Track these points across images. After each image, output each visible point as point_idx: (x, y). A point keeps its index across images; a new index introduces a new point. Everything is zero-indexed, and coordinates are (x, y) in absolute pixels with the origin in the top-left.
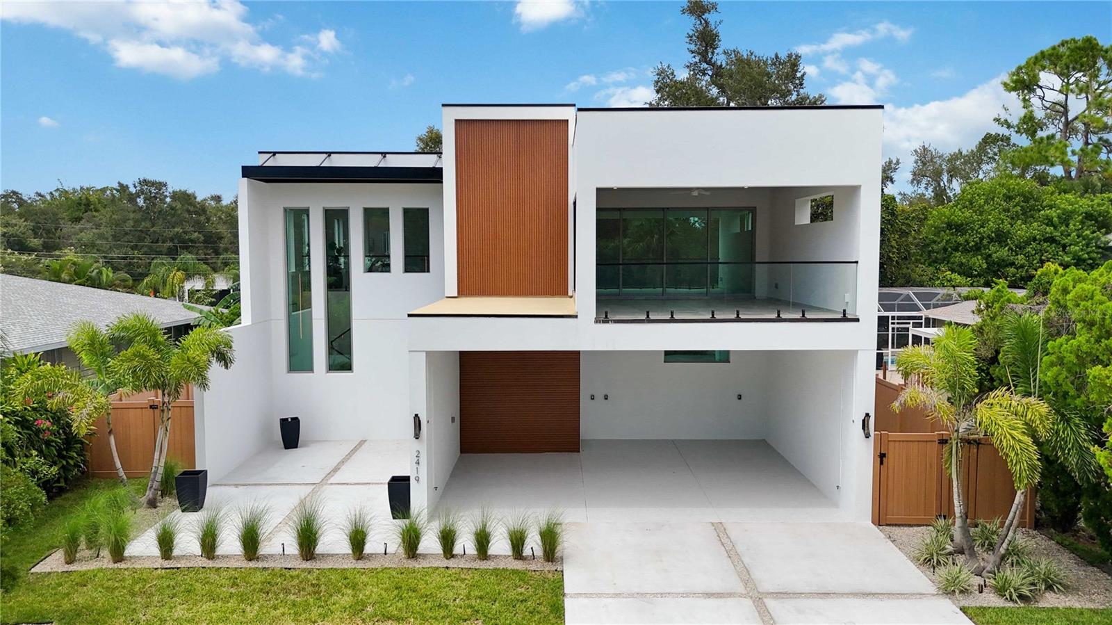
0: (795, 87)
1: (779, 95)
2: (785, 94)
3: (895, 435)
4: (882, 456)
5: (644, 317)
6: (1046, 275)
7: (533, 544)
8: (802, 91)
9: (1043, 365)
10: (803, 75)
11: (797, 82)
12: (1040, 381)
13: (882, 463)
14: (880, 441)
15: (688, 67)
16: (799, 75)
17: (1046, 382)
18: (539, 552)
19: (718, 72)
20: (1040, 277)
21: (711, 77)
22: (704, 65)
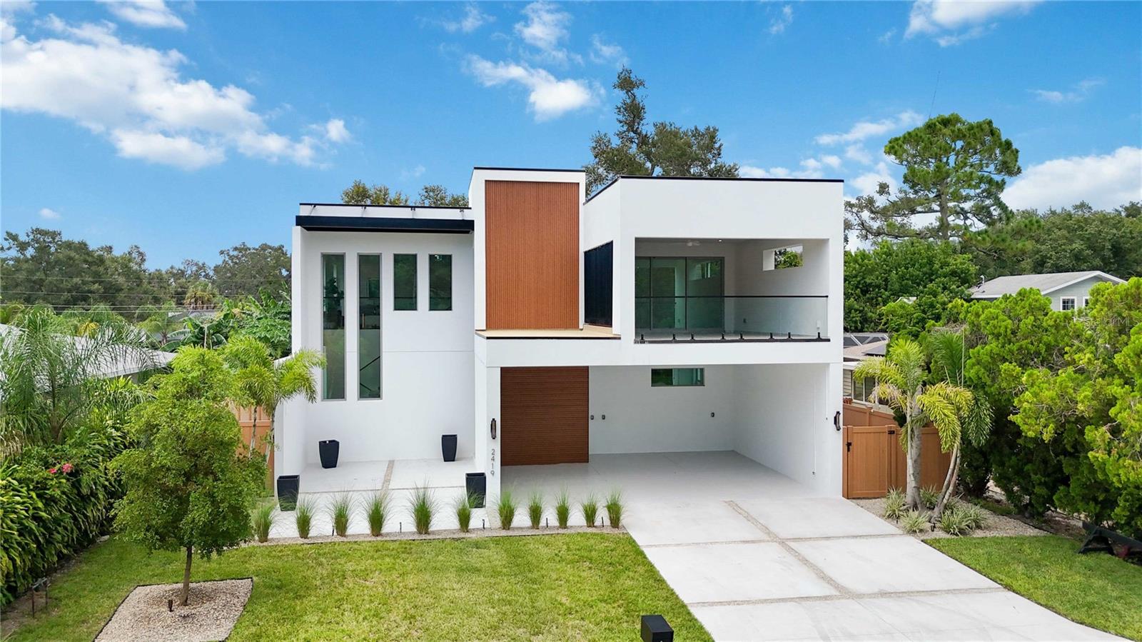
0: (714, 157)
1: (700, 163)
2: (705, 163)
3: (856, 429)
4: (849, 445)
5: (671, 339)
6: (955, 307)
7: (602, 516)
8: (719, 160)
9: (967, 366)
10: (720, 146)
11: (716, 152)
12: (965, 378)
13: (848, 450)
14: (847, 434)
15: (618, 135)
16: (717, 146)
17: (970, 378)
18: (607, 522)
19: (644, 140)
20: (951, 309)
21: (638, 145)
22: (632, 134)
